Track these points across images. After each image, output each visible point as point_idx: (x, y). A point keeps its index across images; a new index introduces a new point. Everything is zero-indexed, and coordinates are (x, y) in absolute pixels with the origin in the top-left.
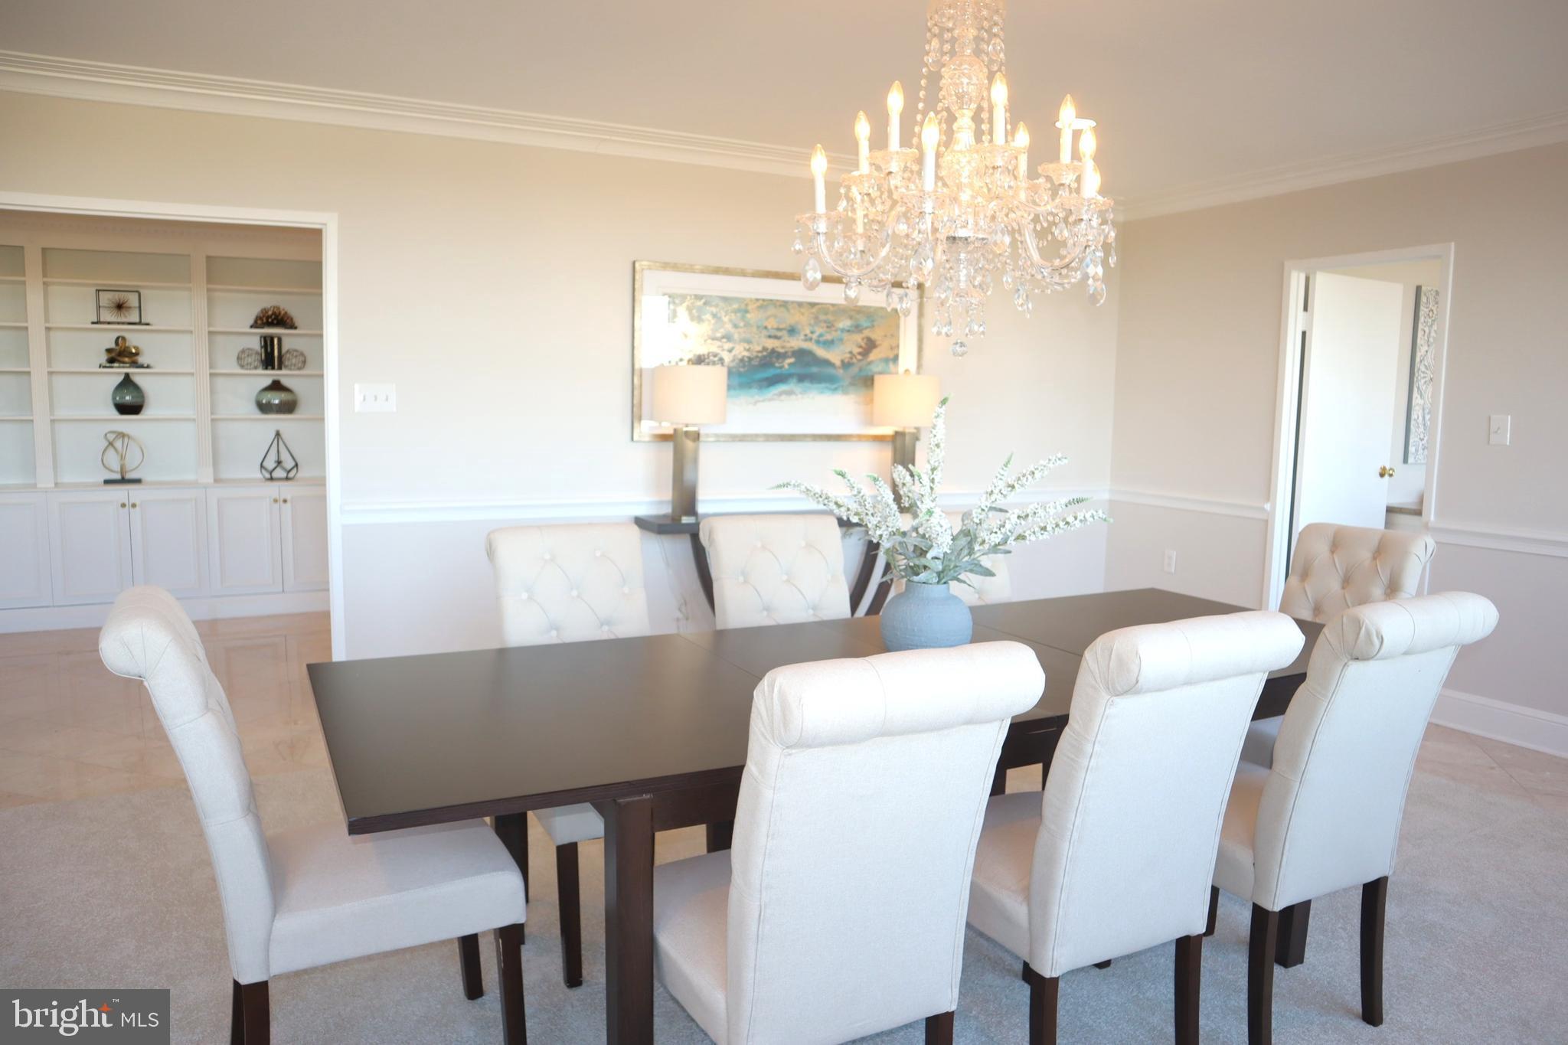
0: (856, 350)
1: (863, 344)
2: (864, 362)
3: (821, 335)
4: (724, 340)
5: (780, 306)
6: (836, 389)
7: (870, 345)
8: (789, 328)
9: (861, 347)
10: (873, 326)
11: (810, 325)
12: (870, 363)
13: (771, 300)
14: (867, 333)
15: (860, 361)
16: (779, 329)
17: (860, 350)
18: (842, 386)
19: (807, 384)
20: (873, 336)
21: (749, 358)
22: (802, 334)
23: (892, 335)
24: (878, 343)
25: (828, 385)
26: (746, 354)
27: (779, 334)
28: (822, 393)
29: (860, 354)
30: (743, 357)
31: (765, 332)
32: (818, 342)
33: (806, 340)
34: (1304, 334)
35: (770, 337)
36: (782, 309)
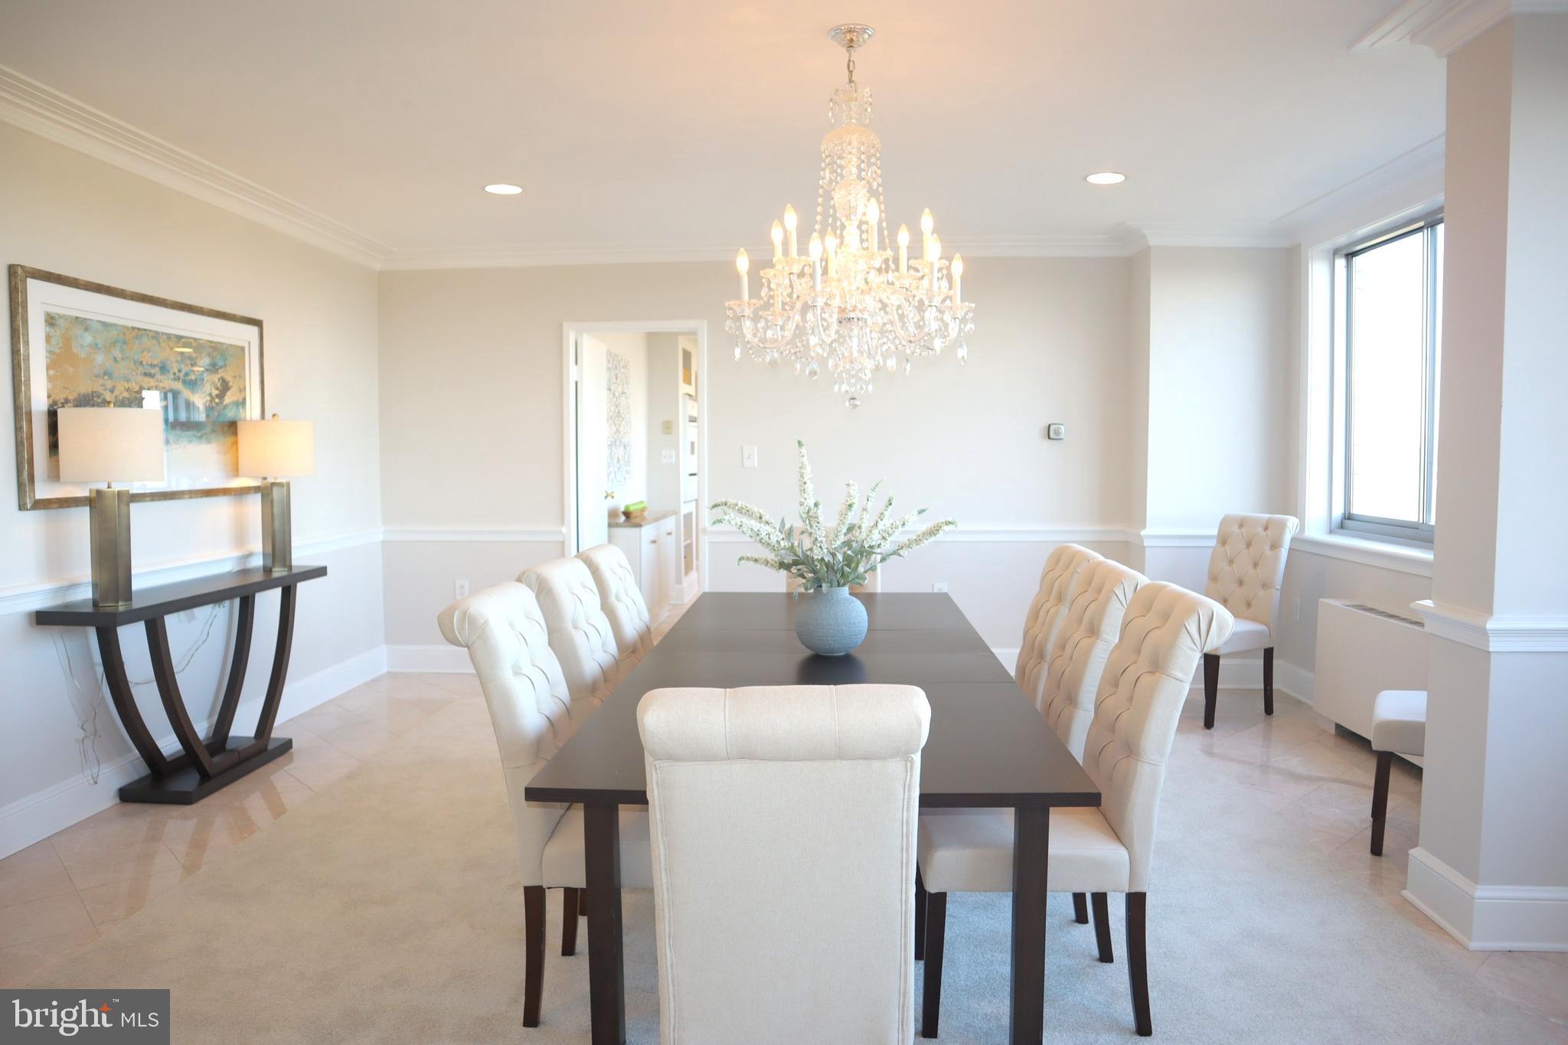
0: (215, 392)
1: (219, 385)
2: (221, 406)
3: (187, 374)
4: (106, 377)
5: (153, 337)
6: (200, 437)
7: (225, 387)
8: (160, 365)
9: (217, 389)
10: (226, 366)
11: (177, 361)
12: (226, 407)
13: (145, 330)
14: (221, 373)
15: (217, 404)
16: (153, 366)
17: (217, 392)
18: (206, 433)
19: (178, 432)
20: (228, 378)
21: (129, 399)
22: (172, 372)
23: (240, 376)
24: (230, 384)
25: (195, 433)
26: (126, 394)
27: (153, 371)
28: (190, 441)
29: (217, 396)
30: (124, 398)
31: (141, 369)
32: (184, 382)
33: (175, 380)
34: (576, 383)
35: (145, 374)
36: (155, 342)
